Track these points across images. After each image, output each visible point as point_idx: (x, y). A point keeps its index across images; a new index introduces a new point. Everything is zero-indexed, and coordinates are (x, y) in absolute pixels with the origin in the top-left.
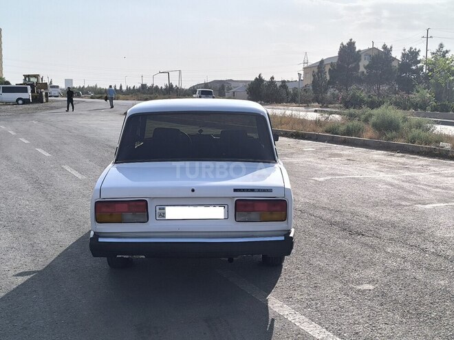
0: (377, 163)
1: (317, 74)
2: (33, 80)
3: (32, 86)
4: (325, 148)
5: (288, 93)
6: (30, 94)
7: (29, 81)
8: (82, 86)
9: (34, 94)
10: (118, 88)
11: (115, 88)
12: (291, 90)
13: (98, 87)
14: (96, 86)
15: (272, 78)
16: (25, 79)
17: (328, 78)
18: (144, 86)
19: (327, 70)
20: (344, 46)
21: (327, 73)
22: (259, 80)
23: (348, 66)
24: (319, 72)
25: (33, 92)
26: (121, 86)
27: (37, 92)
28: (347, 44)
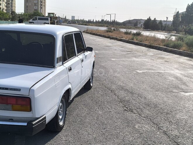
0: (179, 64)
1: (176, 18)
2: (52, 15)
3: (51, 18)
4: (159, 54)
5: (162, 26)
6: (50, 21)
7: (50, 16)
8: (78, 19)
9: (51, 21)
10: (92, 21)
11: (91, 21)
12: (164, 25)
13: (84, 20)
14: (84, 19)
15: (155, 19)
16: (48, 15)
17: (181, 20)
18: (103, 20)
19: (180, 16)
20: (189, 6)
21: (180, 18)
22: (149, 19)
23: (191, 15)
24: (176, 17)
25: (51, 20)
26: (93, 20)
27: (53, 21)
28: (191, 5)
